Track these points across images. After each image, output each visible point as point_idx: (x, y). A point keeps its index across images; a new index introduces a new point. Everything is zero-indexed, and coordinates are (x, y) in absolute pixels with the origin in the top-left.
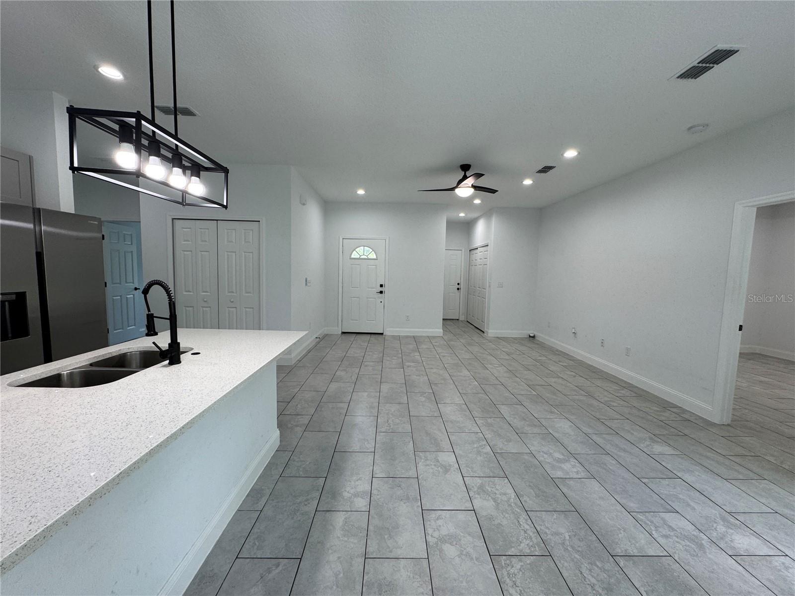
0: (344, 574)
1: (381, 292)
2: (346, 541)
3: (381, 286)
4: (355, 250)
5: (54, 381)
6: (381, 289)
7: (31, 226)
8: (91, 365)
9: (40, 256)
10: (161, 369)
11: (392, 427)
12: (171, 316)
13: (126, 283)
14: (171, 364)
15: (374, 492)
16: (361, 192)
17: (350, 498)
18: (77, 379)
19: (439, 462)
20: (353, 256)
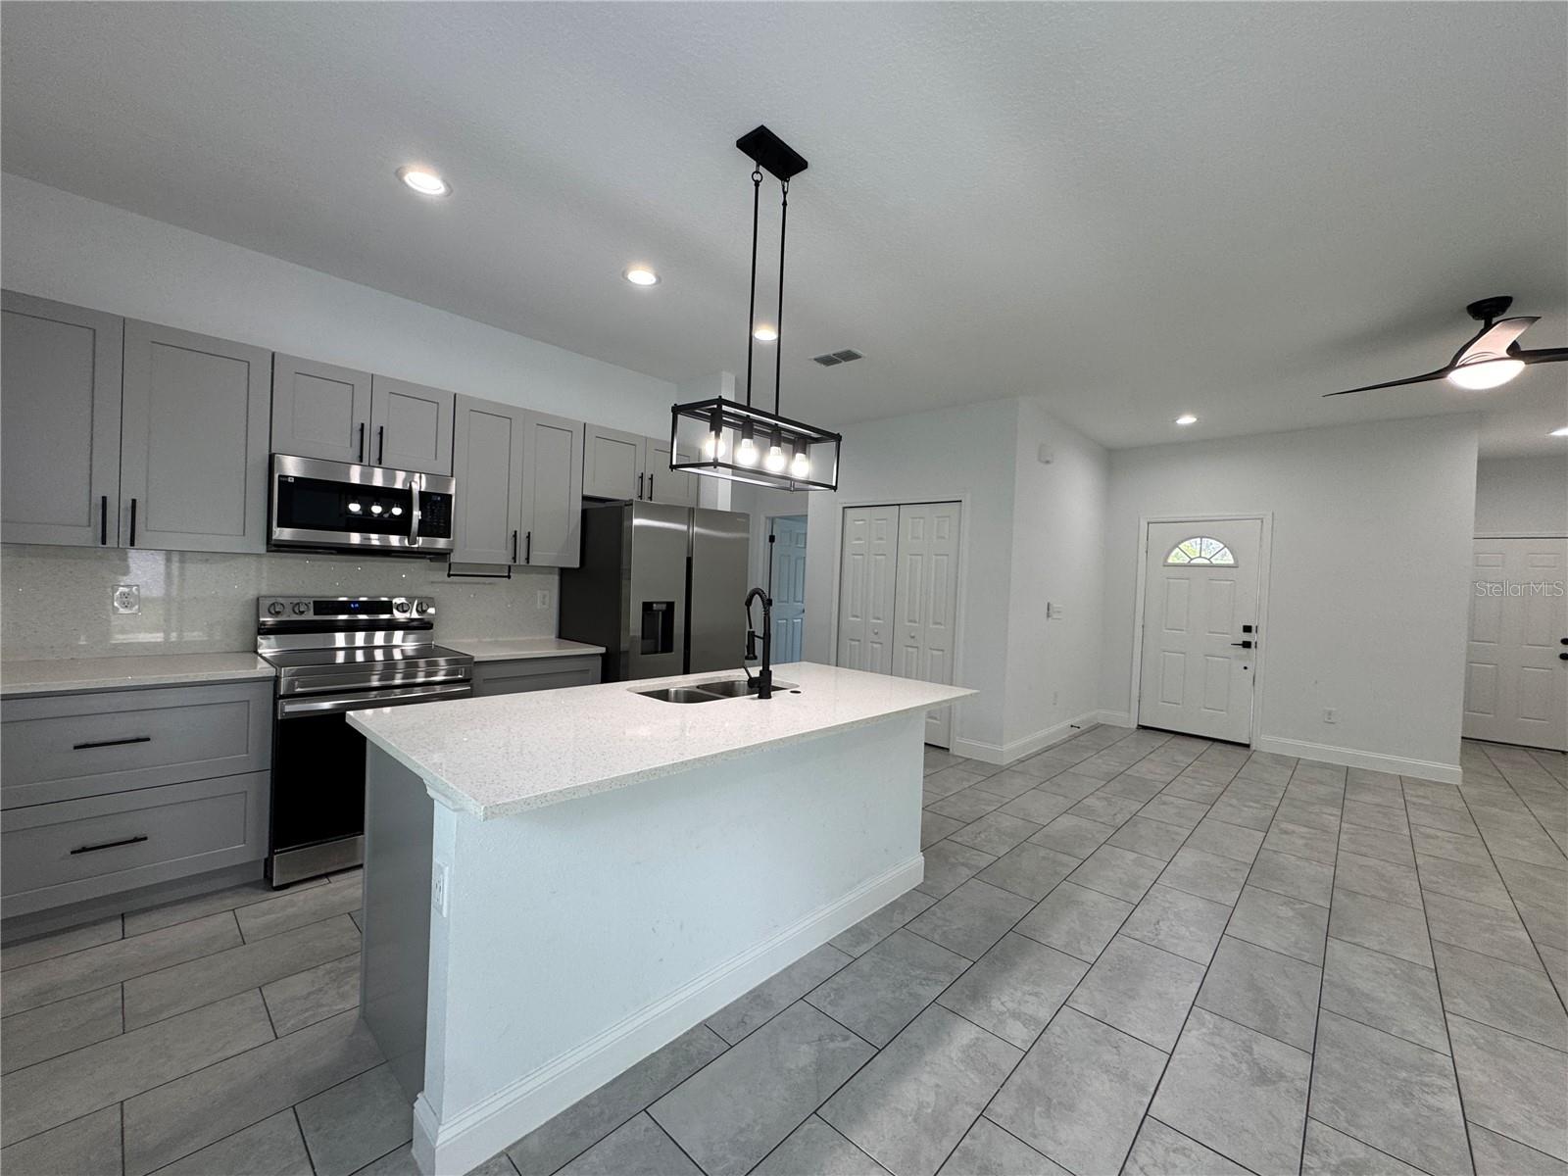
0: (933, 1111)
1: (1247, 645)
2: (961, 1071)
3: (1247, 629)
4: (1176, 546)
5: (663, 695)
6: (1246, 637)
7: (684, 528)
8: (698, 687)
9: (689, 561)
10: (751, 701)
11: (1160, 937)
12: (764, 634)
13: (795, 601)
14: (760, 697)
15: (1055, 1029)
16: (1187, 420)
17: (1002, 1013)
18: (682, 697)
19: (1251, 1054)
20: (1170, 560)
